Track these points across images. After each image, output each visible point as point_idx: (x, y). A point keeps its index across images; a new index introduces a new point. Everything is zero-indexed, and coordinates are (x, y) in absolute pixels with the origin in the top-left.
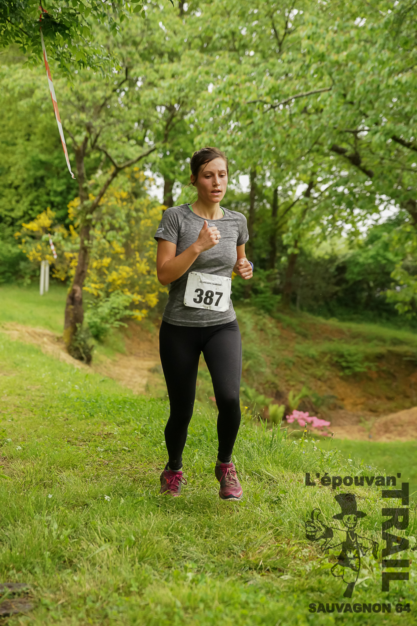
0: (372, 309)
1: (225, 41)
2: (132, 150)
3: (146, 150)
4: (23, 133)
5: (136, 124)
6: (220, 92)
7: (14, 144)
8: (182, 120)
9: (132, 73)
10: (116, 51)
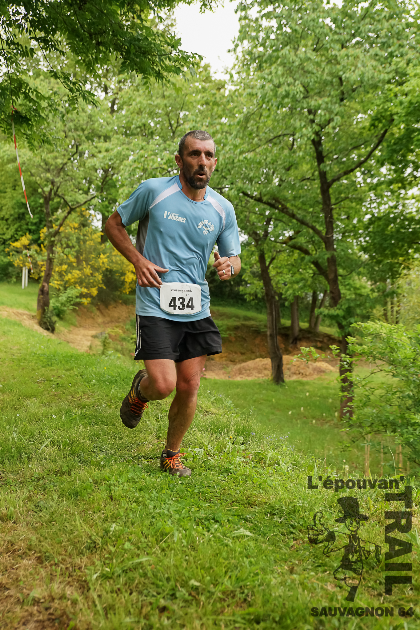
0: (232, 298)
1: (139, 130)
2: (81, 197)
3: (89, 197)
4: (11, 185)
5: (84, 181)
6: (135, 161)
7: (5, 192)
8: (111, 179)
9: (80, 148)
10: (70, 134)
